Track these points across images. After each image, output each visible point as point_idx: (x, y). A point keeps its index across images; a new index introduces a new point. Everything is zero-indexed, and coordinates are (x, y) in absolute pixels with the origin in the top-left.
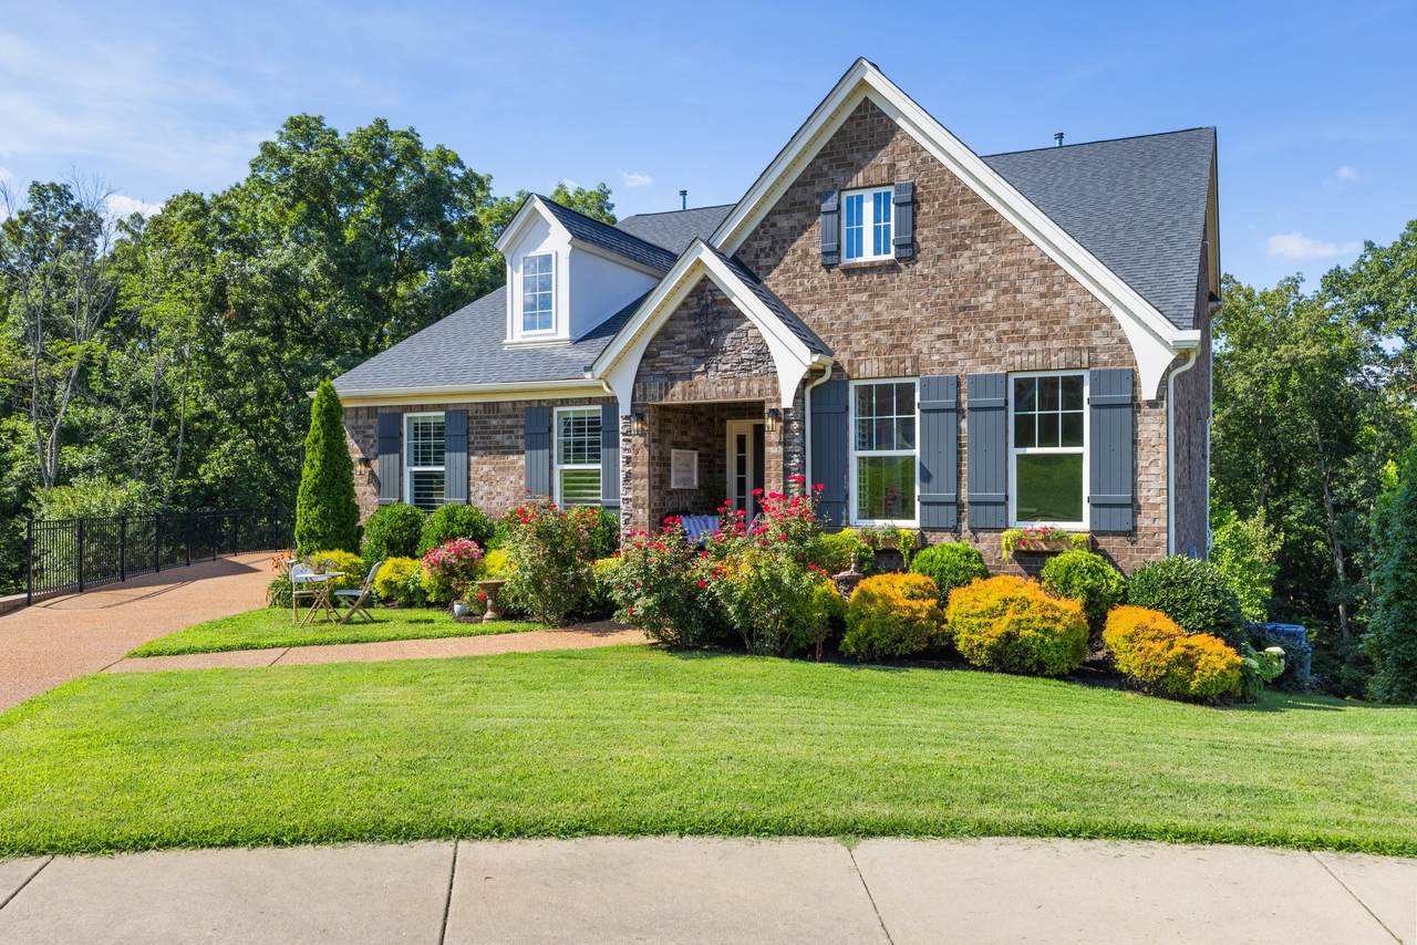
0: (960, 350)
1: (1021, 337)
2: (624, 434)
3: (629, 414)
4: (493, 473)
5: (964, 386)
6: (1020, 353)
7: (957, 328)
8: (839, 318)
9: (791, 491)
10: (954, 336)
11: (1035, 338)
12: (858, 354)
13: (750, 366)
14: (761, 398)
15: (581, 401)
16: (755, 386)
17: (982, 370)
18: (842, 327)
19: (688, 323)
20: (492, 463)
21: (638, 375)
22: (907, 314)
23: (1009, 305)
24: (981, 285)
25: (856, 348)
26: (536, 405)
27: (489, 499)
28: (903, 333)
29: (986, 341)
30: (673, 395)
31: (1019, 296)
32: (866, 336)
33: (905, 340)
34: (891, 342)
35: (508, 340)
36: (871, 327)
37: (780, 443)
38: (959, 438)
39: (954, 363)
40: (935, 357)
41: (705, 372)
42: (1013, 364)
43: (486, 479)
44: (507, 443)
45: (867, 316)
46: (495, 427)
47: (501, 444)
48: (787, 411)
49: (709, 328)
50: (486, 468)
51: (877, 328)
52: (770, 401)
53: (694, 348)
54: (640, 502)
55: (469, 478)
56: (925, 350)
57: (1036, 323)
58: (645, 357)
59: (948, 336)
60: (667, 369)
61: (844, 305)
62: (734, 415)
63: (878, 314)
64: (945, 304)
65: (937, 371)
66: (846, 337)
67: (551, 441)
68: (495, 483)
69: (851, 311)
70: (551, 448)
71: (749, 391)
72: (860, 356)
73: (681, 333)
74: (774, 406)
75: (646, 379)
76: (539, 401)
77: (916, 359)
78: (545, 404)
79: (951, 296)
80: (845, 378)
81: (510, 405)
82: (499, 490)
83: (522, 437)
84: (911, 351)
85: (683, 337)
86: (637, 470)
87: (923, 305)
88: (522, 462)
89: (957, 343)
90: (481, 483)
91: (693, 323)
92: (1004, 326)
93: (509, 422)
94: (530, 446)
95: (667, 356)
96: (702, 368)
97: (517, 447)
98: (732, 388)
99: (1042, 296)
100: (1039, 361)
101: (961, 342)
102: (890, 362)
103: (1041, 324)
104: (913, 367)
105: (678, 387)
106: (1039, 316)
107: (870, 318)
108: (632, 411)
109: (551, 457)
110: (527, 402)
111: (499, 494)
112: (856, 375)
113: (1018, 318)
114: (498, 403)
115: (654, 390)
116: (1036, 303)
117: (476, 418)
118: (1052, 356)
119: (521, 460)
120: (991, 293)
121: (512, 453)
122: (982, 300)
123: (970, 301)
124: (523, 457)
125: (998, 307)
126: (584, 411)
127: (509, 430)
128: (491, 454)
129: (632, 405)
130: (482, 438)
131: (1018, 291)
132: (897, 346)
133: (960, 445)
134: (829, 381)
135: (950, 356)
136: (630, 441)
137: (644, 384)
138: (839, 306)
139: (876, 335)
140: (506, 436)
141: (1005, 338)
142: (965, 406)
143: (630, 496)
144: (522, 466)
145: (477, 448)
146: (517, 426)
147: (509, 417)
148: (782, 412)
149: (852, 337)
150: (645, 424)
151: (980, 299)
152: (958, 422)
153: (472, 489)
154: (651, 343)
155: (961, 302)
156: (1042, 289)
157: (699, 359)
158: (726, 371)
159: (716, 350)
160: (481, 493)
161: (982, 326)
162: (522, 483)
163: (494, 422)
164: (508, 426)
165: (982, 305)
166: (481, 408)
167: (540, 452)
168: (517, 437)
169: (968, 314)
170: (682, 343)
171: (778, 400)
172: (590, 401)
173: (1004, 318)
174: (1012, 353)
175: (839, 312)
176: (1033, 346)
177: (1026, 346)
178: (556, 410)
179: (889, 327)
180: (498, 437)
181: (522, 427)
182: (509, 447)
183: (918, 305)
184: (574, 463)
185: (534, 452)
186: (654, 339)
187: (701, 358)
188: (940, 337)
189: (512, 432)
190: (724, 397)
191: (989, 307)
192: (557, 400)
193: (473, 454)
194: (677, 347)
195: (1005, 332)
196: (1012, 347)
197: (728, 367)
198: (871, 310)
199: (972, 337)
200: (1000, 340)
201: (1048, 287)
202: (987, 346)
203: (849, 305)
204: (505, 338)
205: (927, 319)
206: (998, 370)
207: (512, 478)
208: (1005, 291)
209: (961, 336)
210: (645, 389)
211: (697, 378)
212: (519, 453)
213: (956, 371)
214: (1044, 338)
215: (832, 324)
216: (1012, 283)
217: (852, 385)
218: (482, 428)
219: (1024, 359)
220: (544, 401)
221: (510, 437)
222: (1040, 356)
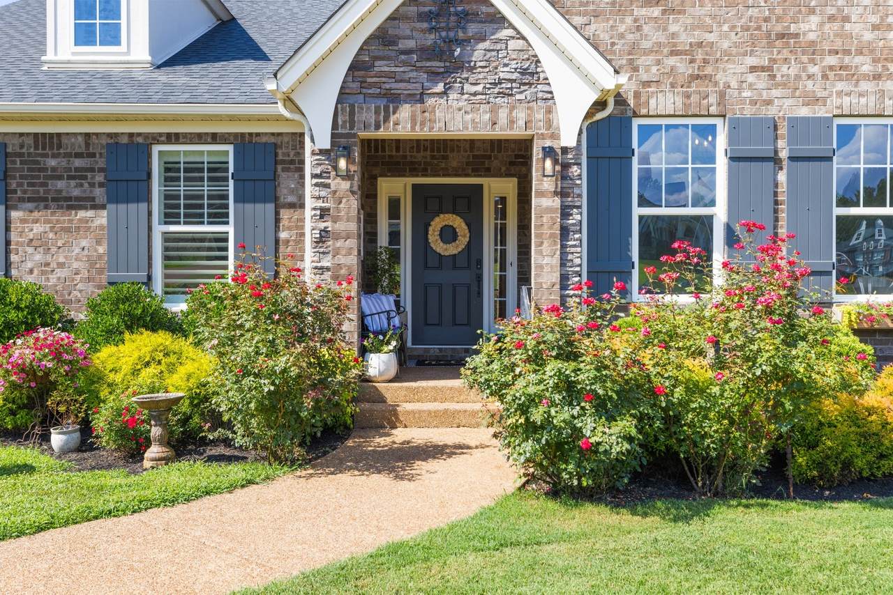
0: (777, 86)
1: (850, 74)
2: (314, 176)
3: (328, 146)
4: (51, 235)
5: (782, 131)
6: (848, 94)
7: (774, 60)
8: (622, 36)
9: (570, 257)
10: (770, 69)
11: (866, 77)
12: (647, 84)
13: (511, 88)
14: (529, 132)
15: (199, 138)
16: (521, 115)
17: (804, 112)
18: (626, 48)
19: (418, 25)
20: (48, 222)
21: (341, 93)
22: (711, 37)
23: (836, 35)
24: (803, 9)
25: (645, 77)
26: (125, 140)
27: (43, 273)
28: (705, 61)
29: (809, 77)
30: (396, 124)
31: (848, 26)
32: (658, 62)
33: (709, 70)
34: (690, 72)
35: (50, 56)
36: (665, 51)
37: (555, 193)
38: (776, 194)
39: (769, 102)
40: (746, 94)
41: (445, 93)
42: (841, 107)
43: (39, 243)
44: (76, 192)
45: (660, 37)
46: (54, 169)
47: (64, 194)
48: (565, 150)
49: (452, 34)
50: (38, 228)
51: (673, 53)
52: (543, 137)
53: (429, 60)
54: (343, 272)
55: (8, 243)
56: (734, 84)
57: (868, 59)
58: (354, 67)
59: (763, 69)
60: (388, 86)
61: (629, 20)
62: (389, 170)
63: (674, 35)
64: (759, 28)
65: (749, 111)
66: (631, 62)
67: (149, 191)
68: (54, 249)
69: (639, 28)
70: (149, 200)
71: (512, 122)
72: (650, 86)
73: (408, 38)
74: (548, 143)
75: (351, 99)
76: (131, 135)
77: (722, 95)
78: (140, 140)
79: (766, 20)
80: (630, 114)
81: (80, 139)
82: (61, 260)
83: (101, 185)
84: (716, 84)
85: (411, 44)
86: (340, 226)
87: (733, 28)
88: (104, 221)
89: (773, 77)
90: (30, 250)
91: (425, 25)
92: (832, 60)
93: (78, 163)
94: (114, 198)
95: (386, 69)
96: (440, 88)
97: (93, 199)
98: (487, 116)
99: (875, 27)
100: (872, 104)
101: (779, 78)
102: (688, 97)
103: (874, 61)
104: (719, 104)
105: (405, 111)
106: (872, 51)
107: (663, 40)
108: (333, 143)
109: (150, 214)
110: (110, 135)
111: (61, 265)
112: (644, 111)
113: (847, 52)
114: (59, 135)
115: (367, 114)
116: (868, 36)
117: (21, 155)
118: (886, 99)
119: (101, 219)
120: (815, 20)
121: (85, 208)
122: (803, 27)
123: (789, 27)
124: (105, 213)
125: (823, 37)
126: (202, 152)
127: (79, 175)
128: (46, 207)
129: (333, 134)
130: (30, 185)
131: (846, 19)
132: (698, 77)
133: (776, 203)
134: (609, 117)
135: (764, 93)
136: (327, 186)
137: (352, 107)
138: (622, 21)
139: (672, 61)
140: (73, 183)
141: (831, 74)
142: (784, 154)
143: (325, 263)
144: (101, 227)
145: (22, 200)
146: (92, 170)
147: (78, 155)
148: (559, 151)
149: (639, 62)
150: (353, 162)
151: (802, 25)
152: (775, 175)
153: (14, 258)
154: (361, 49)
155: (779, 28)
156: (875, 19)
157: (435, 75)
158: (475, 94)
159: (460, 65)
160: (29, 265)
161: (805, 58)
162: (101, 250)
163: (52, 162)
164: (77, 169)
165: (804, 34)
166: (30, 141)
167: (132, 207)
168: (92, 185)
169: (788, 43)
170: (408, 52)
171: (555, 136)
172: (215, 138)
173: (830, 51)
174: (840, 94)
175: (622, 29)
176: (865, 86)
177: (856, 85)
178: (156, 149)
179: (687, 53)
180: (60, 184)
181: (101, 170)
182: (78, 199)
183: (726, 28)
184: (185, 223)
185: (122, 207)
186: (365, 43)
187: (438, 74)
188: (753, 69)
189: (85, 178)
190: (475, 128)
191: (812, 36)
192: (161, 135)
193: (16, 208)
194: (403, 57)
195: (831, 68)
196: (840, 86)
197: (479, 88)
198: (665, 29)
199: (793, 72)
200: (825, 77)
201: (881, 17)
202: (810, 84)
203: (636, 20)
204: (44, 52)
205: (736, 45)
206: (822, 112)
207: (84, 243)
208: (832, 18)
209: (779, 69)
210: (352, 113)
211: (431, 101)
212: (94, 207)
213: (772, 111)
214: (877, 77)
215: (613, 44)
216: (840, 10)
217: (636, 123)
218: (30, 170)
219: (853, 101)
220: (139, 134)
221: (82, 185)
222: (873, 98)
